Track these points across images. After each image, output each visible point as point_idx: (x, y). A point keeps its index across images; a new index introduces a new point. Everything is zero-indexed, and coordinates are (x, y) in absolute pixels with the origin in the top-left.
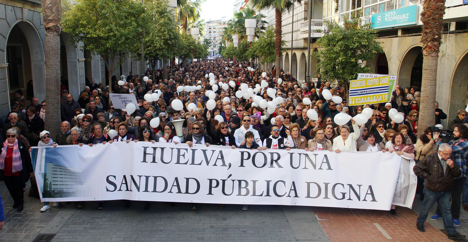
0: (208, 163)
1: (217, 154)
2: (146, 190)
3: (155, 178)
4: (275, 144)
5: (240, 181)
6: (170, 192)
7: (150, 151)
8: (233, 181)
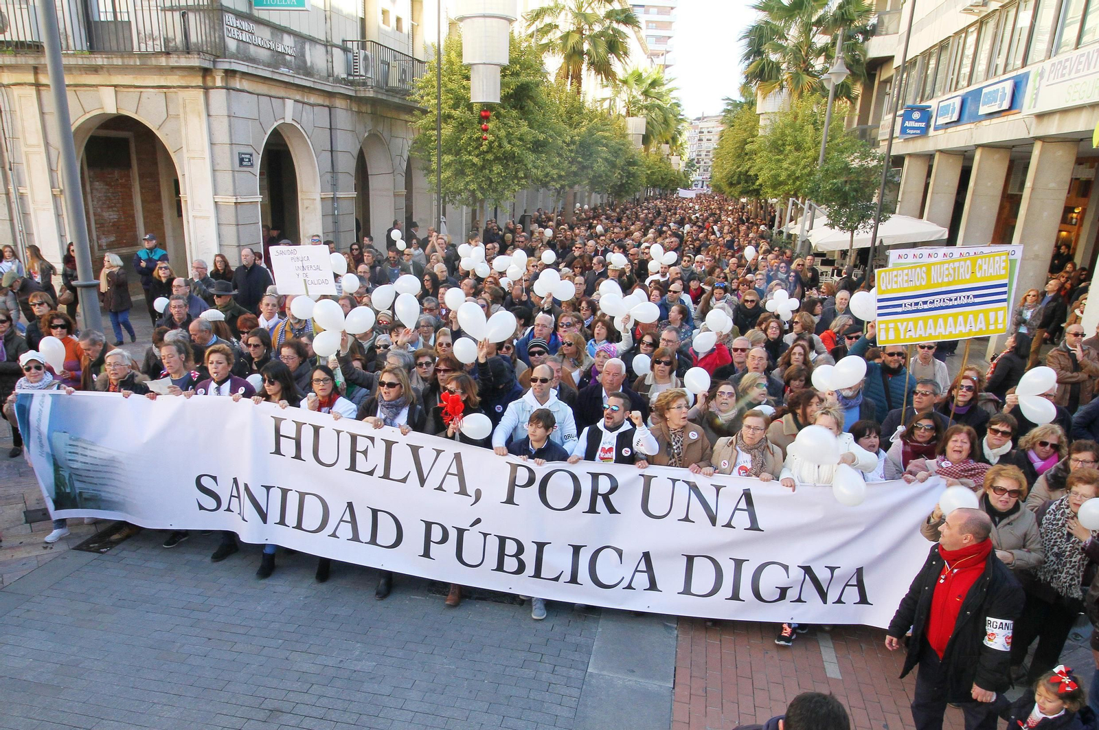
0: (422, 481)
1: (446, 460)
2: (282, 522)
3: (302, 496)
4: (607, 447)
5: (502, 540)
6: (334, 535)
7: (288, 429)
8: (485, 535)
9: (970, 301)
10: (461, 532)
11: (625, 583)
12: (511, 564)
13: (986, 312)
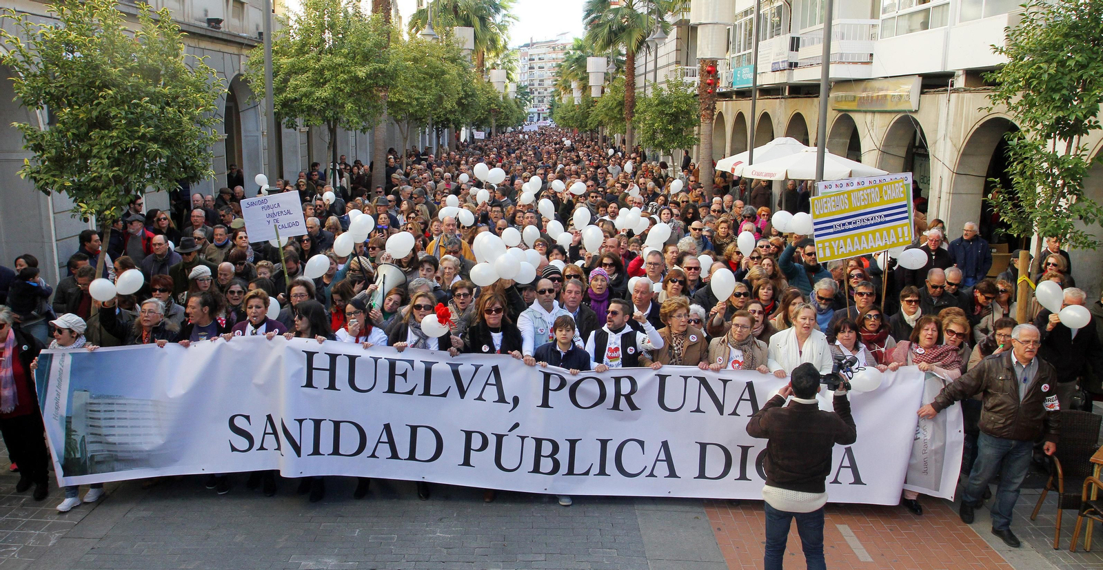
0: (462, 393)
1: (485, 372)
2: (316, 451)
3: (337, 425)
4: (613, 347)
6: (373, 456)
7: (321, 361)
8: (523, 438)
9: (882, 220)
10: (500, 438)
11: (648, 472)
12: (547, 464)
13: (894, 228)
